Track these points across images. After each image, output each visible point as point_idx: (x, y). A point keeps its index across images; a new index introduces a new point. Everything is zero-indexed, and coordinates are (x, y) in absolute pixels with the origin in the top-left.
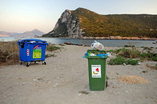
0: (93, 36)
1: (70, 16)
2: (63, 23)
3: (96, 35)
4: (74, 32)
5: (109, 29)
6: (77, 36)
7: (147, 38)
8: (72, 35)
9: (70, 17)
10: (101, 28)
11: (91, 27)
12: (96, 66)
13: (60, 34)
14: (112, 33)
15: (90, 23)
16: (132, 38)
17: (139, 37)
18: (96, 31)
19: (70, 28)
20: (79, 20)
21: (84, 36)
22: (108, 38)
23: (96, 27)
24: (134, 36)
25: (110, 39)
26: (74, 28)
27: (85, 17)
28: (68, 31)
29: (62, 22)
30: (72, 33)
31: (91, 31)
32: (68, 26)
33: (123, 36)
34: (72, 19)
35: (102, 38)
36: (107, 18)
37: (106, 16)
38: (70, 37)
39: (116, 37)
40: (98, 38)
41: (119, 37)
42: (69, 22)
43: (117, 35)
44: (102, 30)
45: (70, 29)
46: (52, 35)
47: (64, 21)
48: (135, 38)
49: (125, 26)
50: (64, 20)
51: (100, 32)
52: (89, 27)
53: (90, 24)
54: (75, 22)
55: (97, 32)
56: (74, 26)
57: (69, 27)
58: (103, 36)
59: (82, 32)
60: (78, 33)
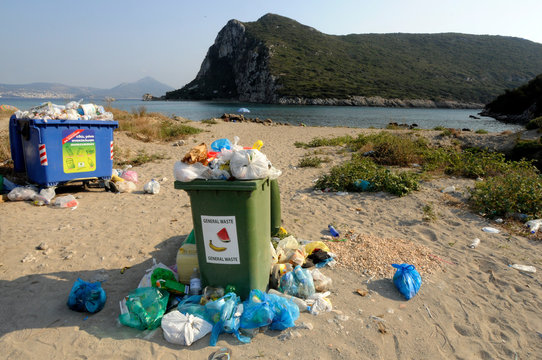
0: (305, 97)
1: (241, 38)
2: (224, 58)
3: (314, 94)
4: (252, 84)
5: (352, 76)
6: (262, 95)
7: (455, 103)
8: (248, 92)
9: (242, 42)
10: (330, 73)
11: (300, 72)
12: (216, 222)
13: (215, 92)
14: (358, 88)
15: (298, 58)
16: (414, 102)
17: (433, 100)
18: (315, 82)
19: (244, 72)
20: (268, 49)
21: (281, 96)
22: (347, 101)
23: (314, 71)
24: (420, 96)
25: (354, 105)
26: (252, 73)
27: (284, 40)
28: (237, 81)
29: (220, 56)
30: (247, 86)
31: (302, 83)
32: (236, 67)
33: (391, 97)
34: (247, 48)
35: (331, 101)
36: (347, 44)
37: (343, 37)
38: (241, 98)
39: (369, 99)
40: (321, 101)
41: (379, 100)
42: (240, 57)
43: (374, 93)
44: (330, 80)
45: (242, 75)
46: (193, 92)
47: (225, 53)
48: (421, 102)
49: (395, 67)
50: (225, 51)
51: (325, 85)
52: (294, 70)
53: (297, 60)
54: (256, 54)
55: (318, 85)
56: (252, 67)
57: (239, 71)
58: (332, 97)
59: (275, 84)
60: (263, 88)
